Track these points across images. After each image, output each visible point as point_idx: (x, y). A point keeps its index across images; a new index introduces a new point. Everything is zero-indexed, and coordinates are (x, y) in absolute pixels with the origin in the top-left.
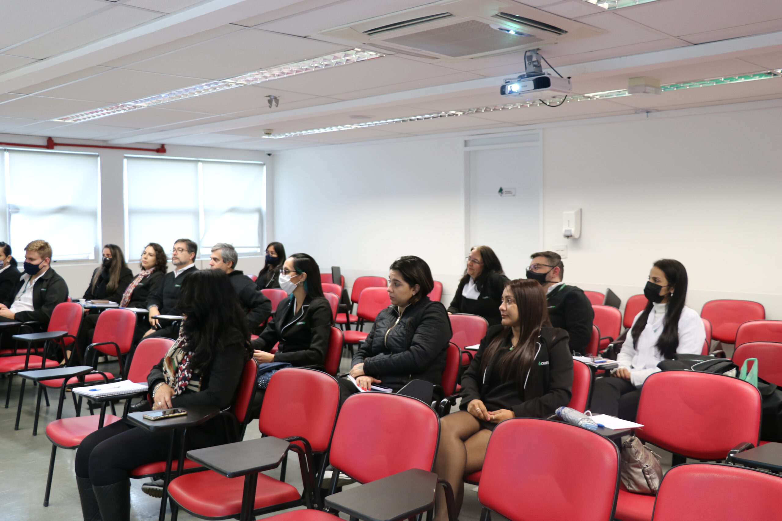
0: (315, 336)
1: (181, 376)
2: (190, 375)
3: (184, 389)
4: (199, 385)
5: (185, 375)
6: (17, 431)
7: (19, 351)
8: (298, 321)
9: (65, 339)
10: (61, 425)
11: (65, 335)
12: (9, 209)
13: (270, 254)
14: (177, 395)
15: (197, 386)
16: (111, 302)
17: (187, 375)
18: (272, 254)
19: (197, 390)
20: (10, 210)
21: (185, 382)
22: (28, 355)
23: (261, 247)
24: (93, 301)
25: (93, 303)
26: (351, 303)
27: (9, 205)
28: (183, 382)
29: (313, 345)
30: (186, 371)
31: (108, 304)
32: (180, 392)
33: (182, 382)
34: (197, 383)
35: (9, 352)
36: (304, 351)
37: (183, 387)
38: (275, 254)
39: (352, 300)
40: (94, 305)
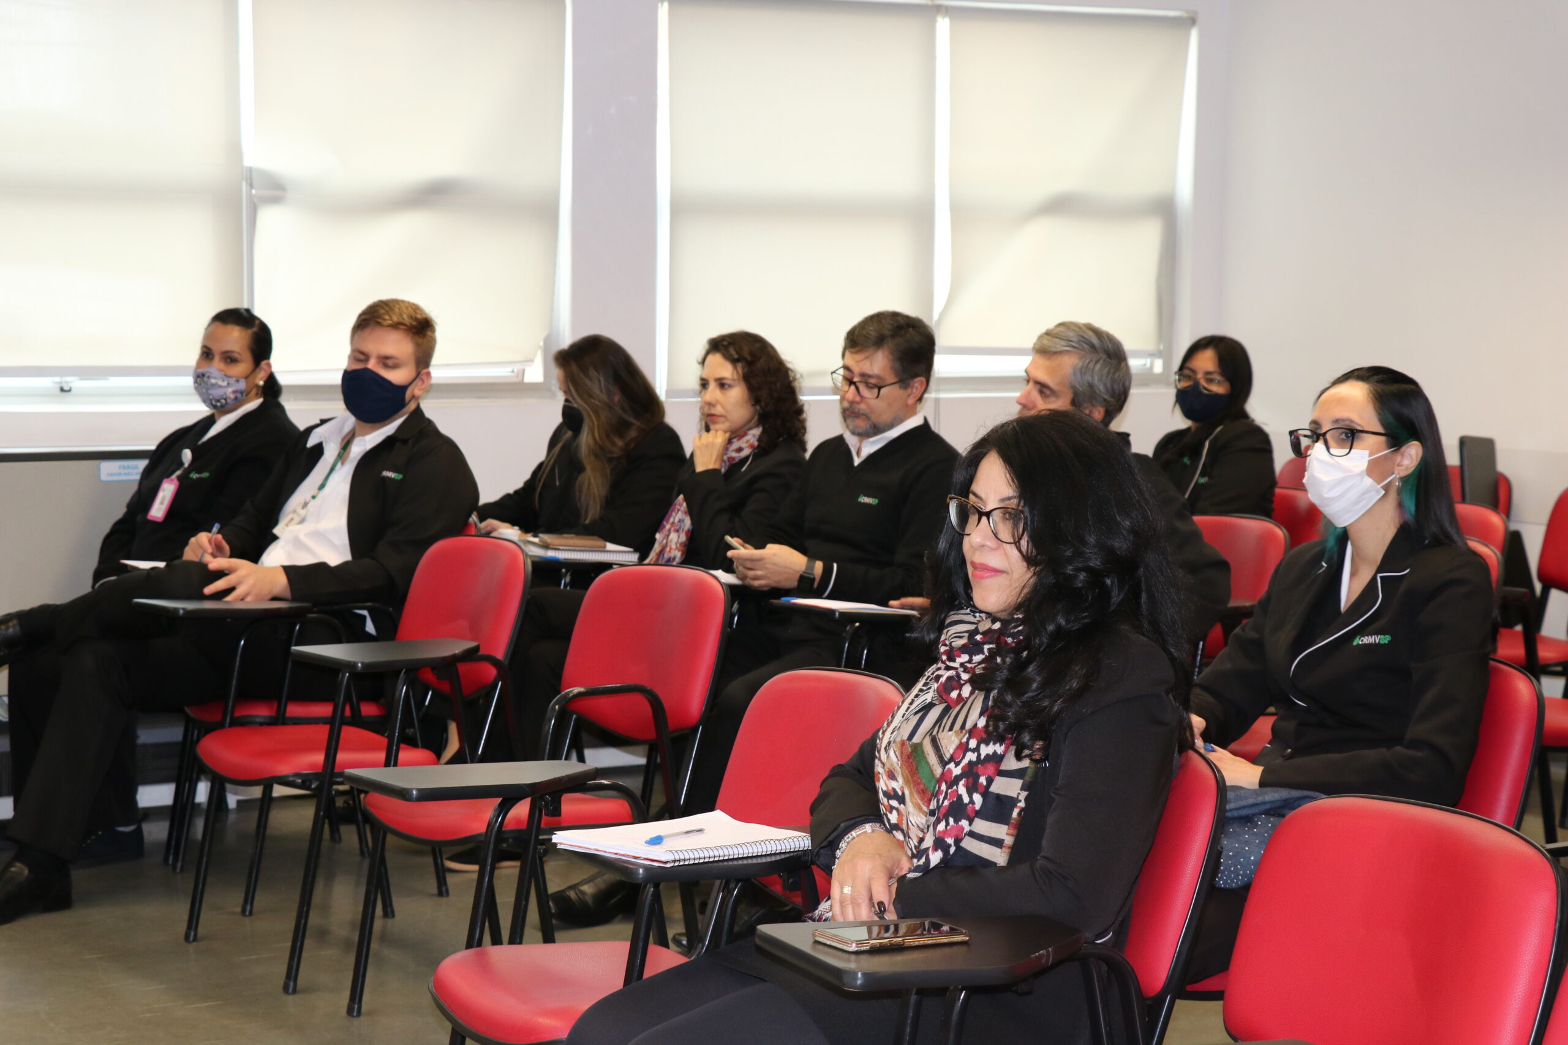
0: (1430, 695)
1: (946, 803)
2: (978, 799)
3: (952, 850)
4: (1009, 841)
5: (960, 797)
6: (290, 998)
7: (294, 710)
8: (1360, 631)
9: (462, 668)
10: (484, 967)
11: (471, 655)
12: (251, 186)
13: (1203, 383)
14: (925, 869)
15: (997, 843)
16: (610, 546)
17: (966, 799)
18: (1210, 381)
19: (999, 857)
20: (254, 191)
21: (956, 821)
22: (335, 725)
23: (1164, 354)
24: (547, 538)
25: (546, 546)
26: (1538, 587)
27: (250, 169)
28: (951, 820)
29: (1417, 730)
30: (962, 783)
31: (603, 550)
32: (936, 858)
33: (947, 824)
34: (1000, 831)
35: (262, 712)
36: (1383, 750)
37: (950, 841)
38: (1219, 383)
39: (1541, 577)
40: (551, 554)
